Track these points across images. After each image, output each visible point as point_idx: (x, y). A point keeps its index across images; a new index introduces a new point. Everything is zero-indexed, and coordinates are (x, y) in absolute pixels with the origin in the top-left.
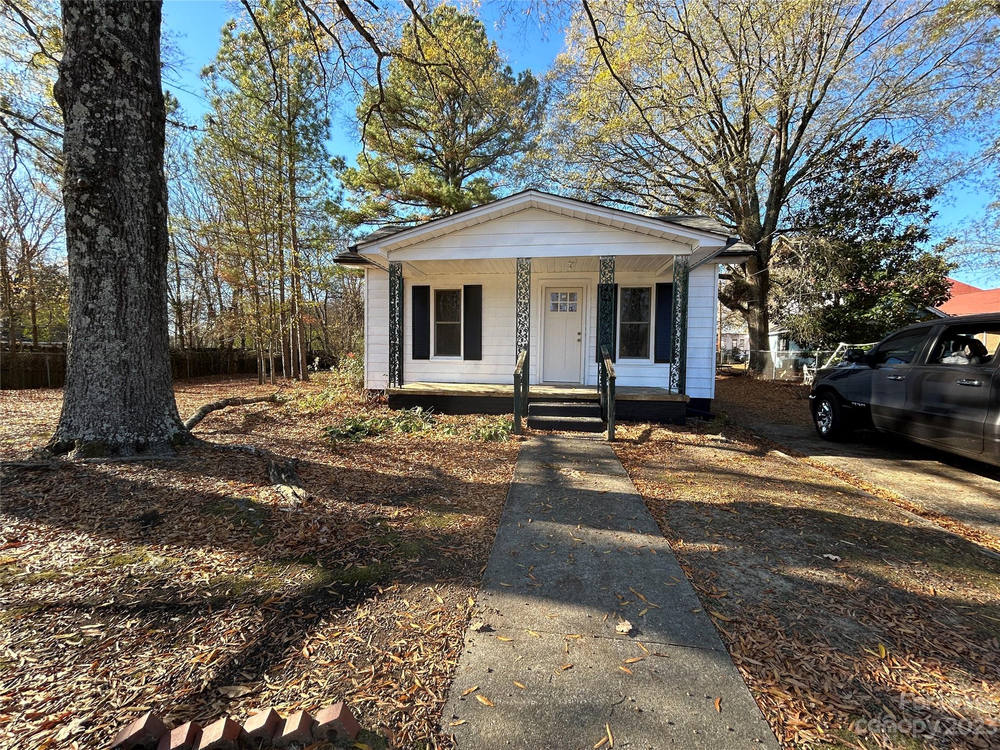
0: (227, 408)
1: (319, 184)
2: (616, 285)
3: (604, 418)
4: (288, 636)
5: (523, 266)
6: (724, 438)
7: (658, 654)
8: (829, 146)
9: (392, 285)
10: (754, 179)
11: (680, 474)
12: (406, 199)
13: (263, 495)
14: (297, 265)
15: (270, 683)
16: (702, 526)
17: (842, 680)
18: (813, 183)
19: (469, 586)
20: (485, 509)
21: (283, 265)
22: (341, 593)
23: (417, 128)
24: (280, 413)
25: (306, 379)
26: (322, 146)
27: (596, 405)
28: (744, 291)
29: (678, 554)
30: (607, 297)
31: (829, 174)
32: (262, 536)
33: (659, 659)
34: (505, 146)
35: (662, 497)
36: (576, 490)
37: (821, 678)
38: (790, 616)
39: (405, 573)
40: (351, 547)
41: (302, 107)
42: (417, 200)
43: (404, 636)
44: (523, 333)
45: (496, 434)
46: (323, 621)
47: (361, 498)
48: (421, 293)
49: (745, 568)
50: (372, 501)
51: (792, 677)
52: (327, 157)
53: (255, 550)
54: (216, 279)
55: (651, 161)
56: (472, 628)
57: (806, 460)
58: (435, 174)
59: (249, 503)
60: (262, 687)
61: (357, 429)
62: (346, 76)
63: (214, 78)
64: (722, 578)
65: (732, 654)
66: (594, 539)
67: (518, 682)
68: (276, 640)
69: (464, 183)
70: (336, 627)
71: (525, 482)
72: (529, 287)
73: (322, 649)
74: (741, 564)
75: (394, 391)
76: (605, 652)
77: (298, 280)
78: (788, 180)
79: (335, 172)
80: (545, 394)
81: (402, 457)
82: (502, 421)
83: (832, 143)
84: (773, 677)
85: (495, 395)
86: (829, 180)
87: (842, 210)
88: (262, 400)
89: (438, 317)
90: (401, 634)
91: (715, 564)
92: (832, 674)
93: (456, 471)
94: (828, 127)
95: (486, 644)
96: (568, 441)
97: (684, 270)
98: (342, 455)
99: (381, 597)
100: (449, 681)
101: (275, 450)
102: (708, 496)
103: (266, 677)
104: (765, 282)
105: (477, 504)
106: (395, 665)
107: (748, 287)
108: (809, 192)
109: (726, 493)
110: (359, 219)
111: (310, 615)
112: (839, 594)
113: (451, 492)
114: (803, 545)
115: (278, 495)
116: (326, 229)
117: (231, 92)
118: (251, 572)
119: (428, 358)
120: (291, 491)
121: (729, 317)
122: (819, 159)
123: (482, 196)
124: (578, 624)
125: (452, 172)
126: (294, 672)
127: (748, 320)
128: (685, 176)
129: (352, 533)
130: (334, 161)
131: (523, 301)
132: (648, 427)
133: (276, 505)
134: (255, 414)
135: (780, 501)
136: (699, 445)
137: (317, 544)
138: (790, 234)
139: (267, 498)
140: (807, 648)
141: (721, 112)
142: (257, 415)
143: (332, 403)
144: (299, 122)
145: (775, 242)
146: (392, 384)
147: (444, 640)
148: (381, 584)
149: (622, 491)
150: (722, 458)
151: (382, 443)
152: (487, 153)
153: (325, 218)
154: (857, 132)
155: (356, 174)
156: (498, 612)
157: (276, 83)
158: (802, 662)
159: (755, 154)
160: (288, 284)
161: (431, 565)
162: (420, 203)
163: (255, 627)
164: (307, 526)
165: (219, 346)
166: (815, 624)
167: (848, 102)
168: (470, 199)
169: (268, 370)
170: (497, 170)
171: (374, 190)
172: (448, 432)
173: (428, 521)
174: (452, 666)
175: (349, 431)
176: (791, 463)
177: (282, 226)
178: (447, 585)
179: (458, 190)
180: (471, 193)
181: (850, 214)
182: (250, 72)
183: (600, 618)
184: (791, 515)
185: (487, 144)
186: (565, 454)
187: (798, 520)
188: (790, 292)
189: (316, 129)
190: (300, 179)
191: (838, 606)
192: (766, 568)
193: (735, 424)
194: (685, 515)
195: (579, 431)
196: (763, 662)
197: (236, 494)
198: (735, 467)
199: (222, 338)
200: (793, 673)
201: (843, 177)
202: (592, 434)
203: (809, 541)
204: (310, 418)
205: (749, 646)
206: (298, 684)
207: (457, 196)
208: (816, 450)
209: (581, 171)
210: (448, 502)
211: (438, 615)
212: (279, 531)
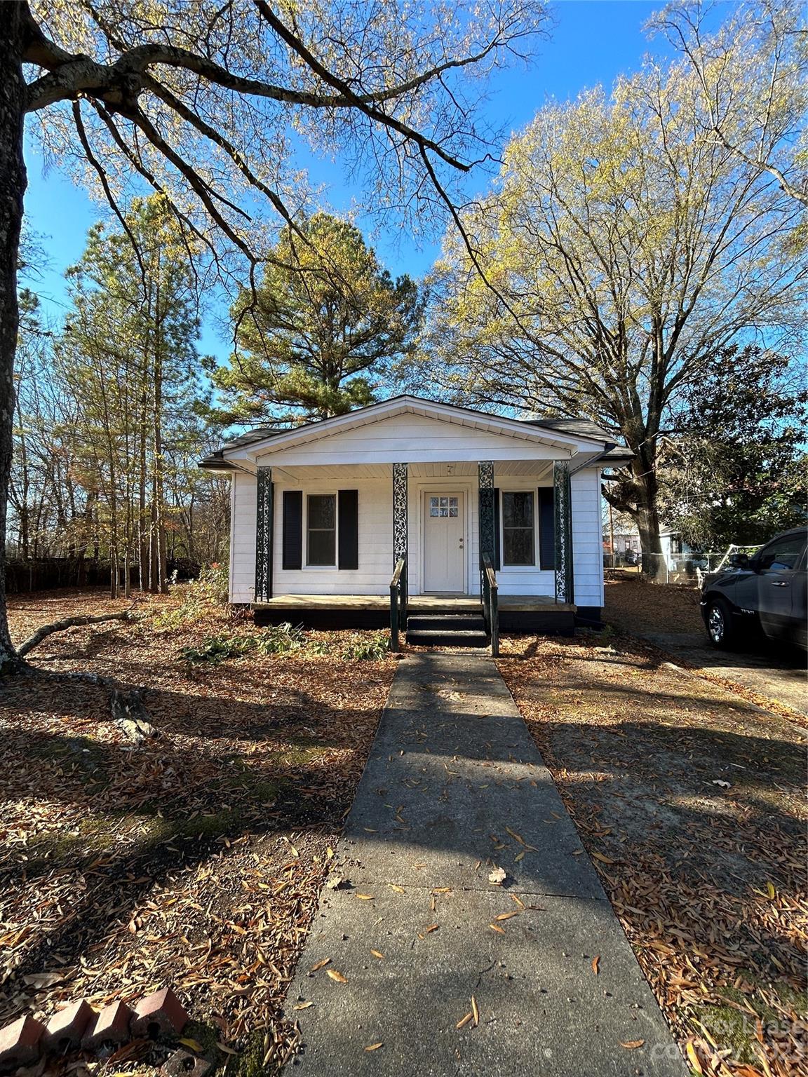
0: (71, 629)
1: (187, 384)
2: (497, 490)
3: (488, 632)
4: (113, 907)
5: (400, 472)
6: (614, 651)
7: (533, 908)
8: (704, 351)
9: (260, 491)
10: (634, 382)
11: (566, 692)
12: (279, 399)
13: (102, 732)
14: (160, 467)
15: (87, 968)
16: (587, 753)
17: (729, 927)
18: (691, 386)
19: (329, 834)
20: (353, 741)
21: (144, 467)
22: (181, 850)
23: (292, 328)
24: (132, 633)
25: (166, 591)
26: (191, 346)
27: (479, 617)
28: (632, 492)
29: (560, 785)
30: (487, 503)
31: (705, 378)
32: (95, 782)
33: (534, 912)
34: (384, 347)
35: (546, 720)
36: (455, 715)
37: (707, 927)
38: (676, 854)
39: (259, 821)
40: (198, 791)
41: (172, 306)
42: (292, 400)
43: (250, 900)
44: (401, 541)
45: (371, 652)
46: (156, 886)
47: (215, 732)
48: (292, 499)
49: (631, 799)
50: (227, 736)
51: (676, 927)
52: (196, 356)
53: (86, 800)
54: (69, 484)
55: (532, 362)
56: (330, 885)
57: (700, 672)
58: (312, 374)
59: (84, 742)
60: (77, 972)
61: (216, 650)
62: (219, 278)
63: (80, 277)
64: (606, 812)
65: (613, 902)
66: (471, 772)
67: (376, 950)
68: (99, 912)
69: (341, 384)
70: (172, 893)
71: (400, 707)
72: (406, 493)
73: (153, 922)
74: (627, 794)
75: (260, 606)
76: (475, 907)
77: (160, 485)
78: (666, 383)
79: (205, 371)
80: (425, 606)
81: (266, 682)
82: (379, 636)
83: (706, 349)
84: (657, 928)
85: (371, 609)
86: (706, 383)
87: (721, 412)
88: (112, 617)
89: (310, 525)
90: (247, 897)
91: (600, 796)
92: (719, 921)
93: (326, 697)
94: (701, 334)
95: (344, 905)
96: (450, 657)
97: (565, 475)
98: (198, 681)
99: (227, 852)
100: (297, 954)
101: (120, 678)
102: (595, 718)
103: (83, 960)
104: (652, 484)
105: (345, 734)
106: (236, 937)
107: (635, 486)
108: (688, 395)
109: (613, 714)
110: (230, 420)
111: (142, 880)
112: (726, 824)
113: (317, 721)
114: (692, 771)
115: (120, 731)
116: (194, 431)
117: (96, 292)
118: (77, 828)
119: (299, 567)
120: (135, 726)
121: (620, 518)
122: (694, 364)
123: (360, 396)
124: (447, 875)
125: (330, 372)
126: (115, 953)
127: (637, 522)
128: (565, 378)
129: (201, 775)
130: (204, 360)
131: (400, 507)
132: (535, 640)
133: (116, 743)
134: (103, 635)
135: (670, 720)
136: (588, 659)
137: (159, 789)
138: (673, 435)
139: (106, 736)
140: (692, 891)
141: (597, 317)
142: (105, 636)
143: (192, 619)
144: (168, 321)
145: (659, 443)
146: (259, 598)
147: (296, 901)
148: (229, 836)
149: (504, 714)
150: (612, 673)
151: (244, 665)
152: (366, 354)
153: (192, 418)
154: (728, 338)
155: (228, 373)
156: (359, 864)
157: (144, 284)
158: (688, 908)
159: (633, 357)
160: (149, 489)
161: (288, 810)
162: (295, 403)
163: (76, 897)
164: (149, 769)
165: (68, 555)
166: (702, 863)
167: (717, 309)
168: (348, 400)
169: (122, 582)
170: (377, 371)
171: (246, 390)
172: (319, 652)
173: (289, 756)
174: (301, 935)
175: (208, 653)
176: (683, 677)
177: (144, 427)
178: (304, 834)
179: (336, 391)
180: (349, 394)
181: (729, 417)
182: (117, 272)
183: (472, 864)
184: (681, 736)
185: (366, 344)
186: (445, 673)
187: (687, 742)
188: (678, 493)
189: (186, 329)
190: (166, 378)
191: (727, 840)
192: (653, 799)
193: (628, 634)
194: (570, 740)
195: (462, 646)
196: (646, 910)
197: (69, 732)
198: (625, 682)
199: (73, 547)
200: (677, 923)
201: (719, 381)
202: (476, 649)
203: (698, 766)
204: (165, 638)
205: (631, 893)
206: (120, 967)
207: (334, 396)
208: (710, 660)
209: (461, 372)
210: (313, 733)
211: (292, 871)
212: (116, 776)
